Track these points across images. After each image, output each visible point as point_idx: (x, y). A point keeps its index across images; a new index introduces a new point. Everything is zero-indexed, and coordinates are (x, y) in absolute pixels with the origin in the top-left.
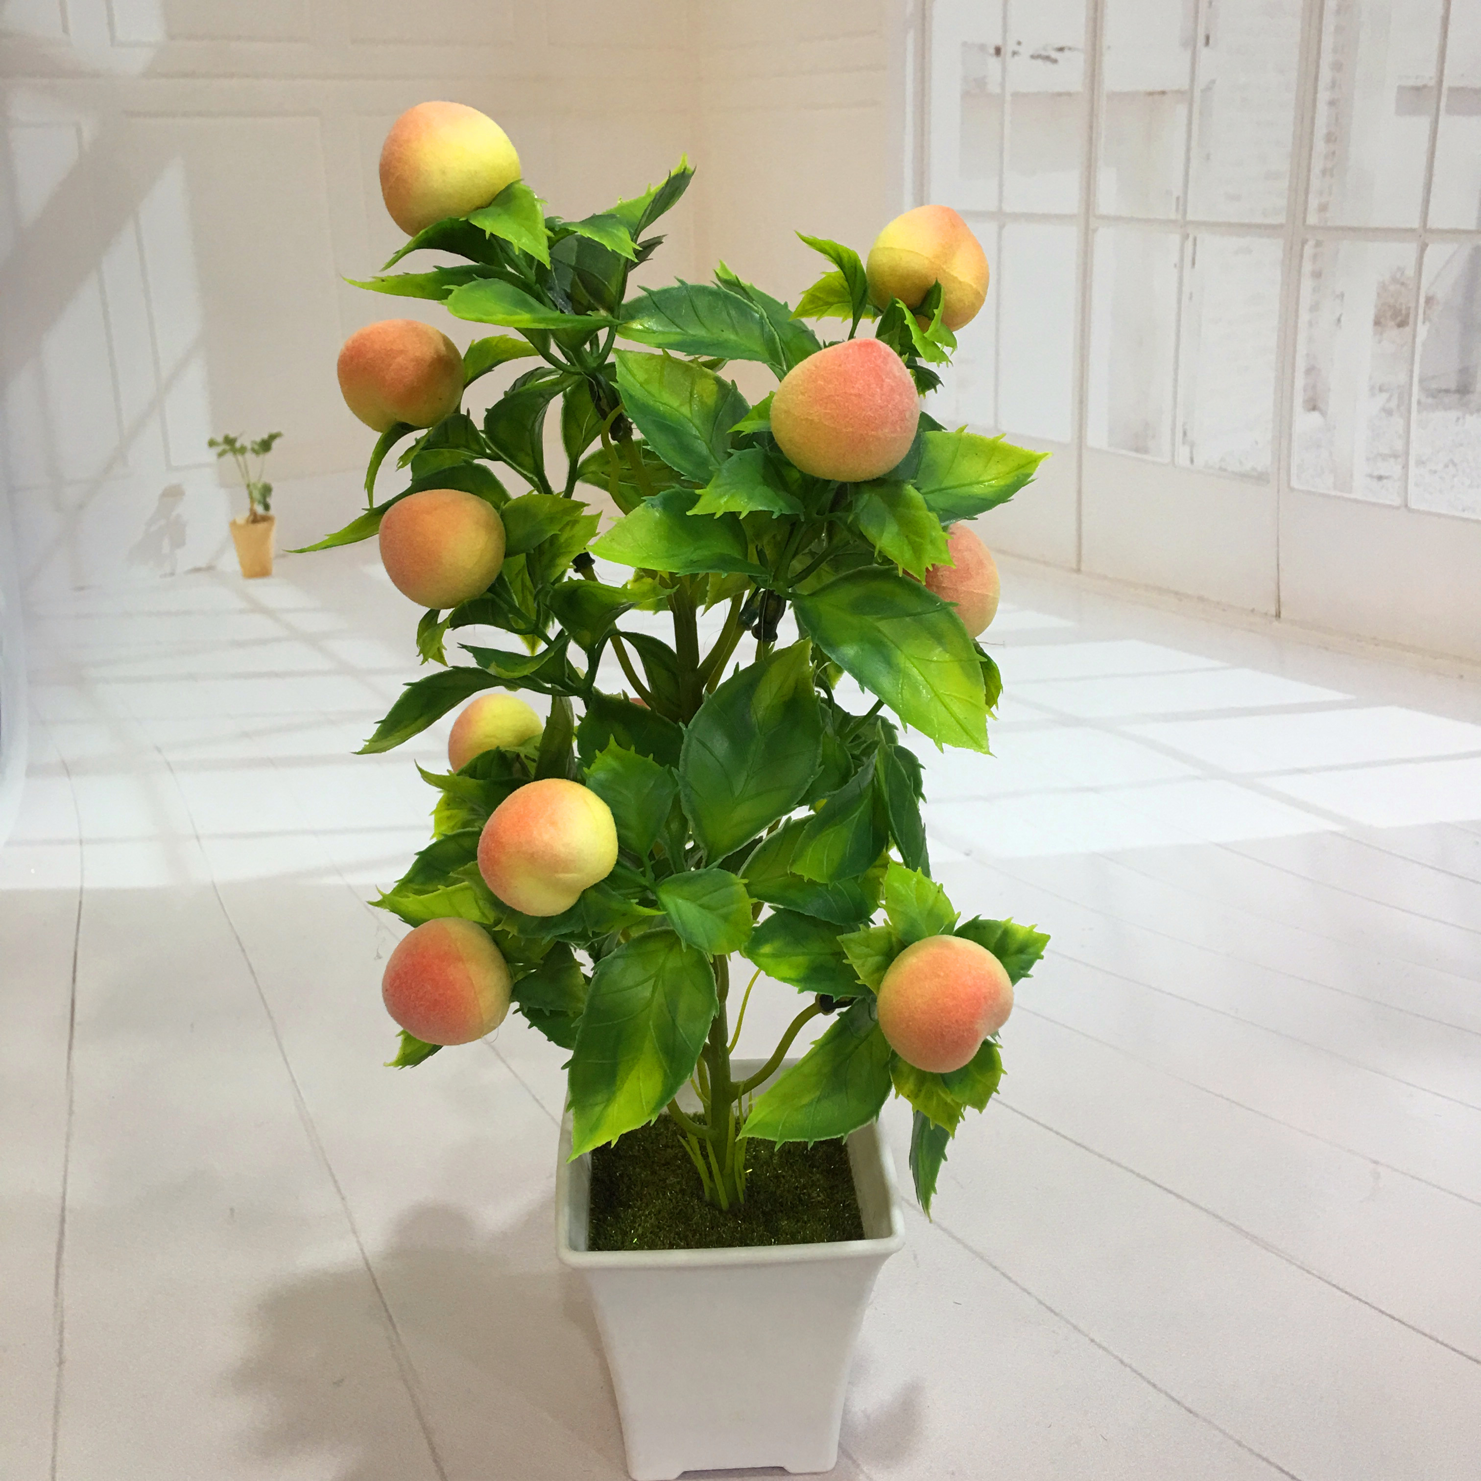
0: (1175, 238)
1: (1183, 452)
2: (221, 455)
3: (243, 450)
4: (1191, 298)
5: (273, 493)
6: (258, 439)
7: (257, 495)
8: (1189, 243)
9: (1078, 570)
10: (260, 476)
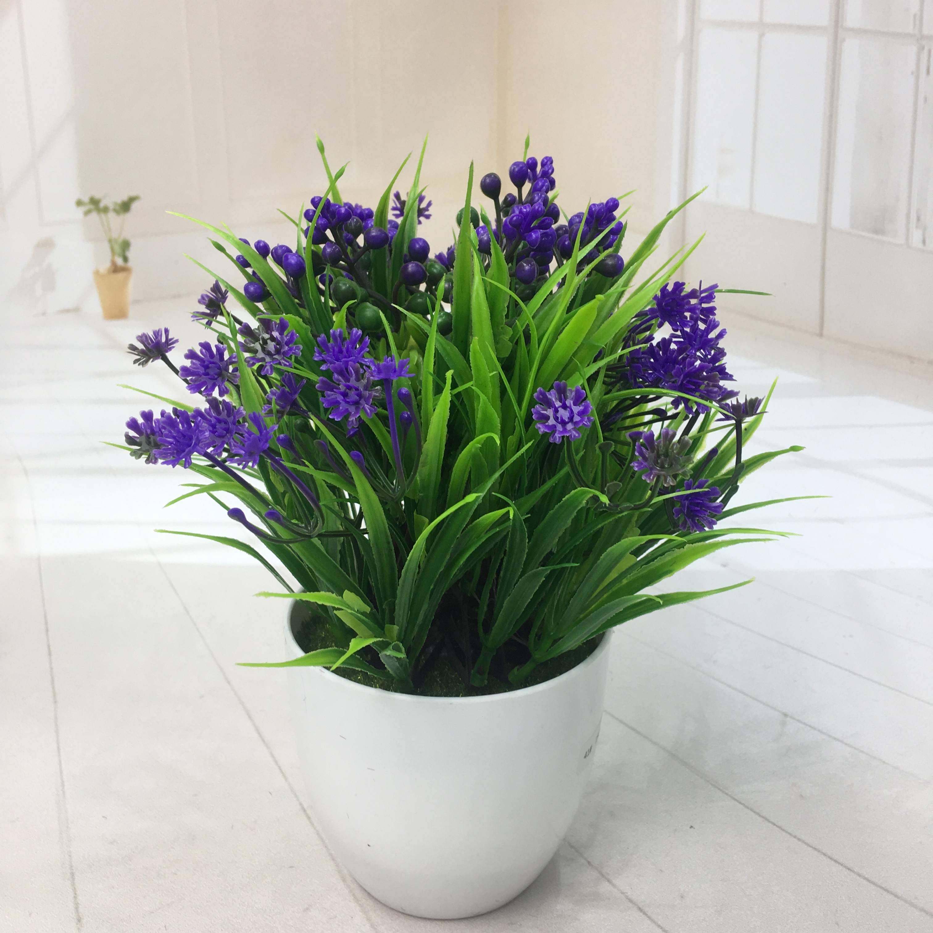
0: (912, 50)
1: (916, 236)
2: (87, 213)
3: (106, 210)
4: (925, 101)
5: (132, 249)
6: (119, 201)
7: (117, 249)
9: (821, 335)
10: (121, 234)
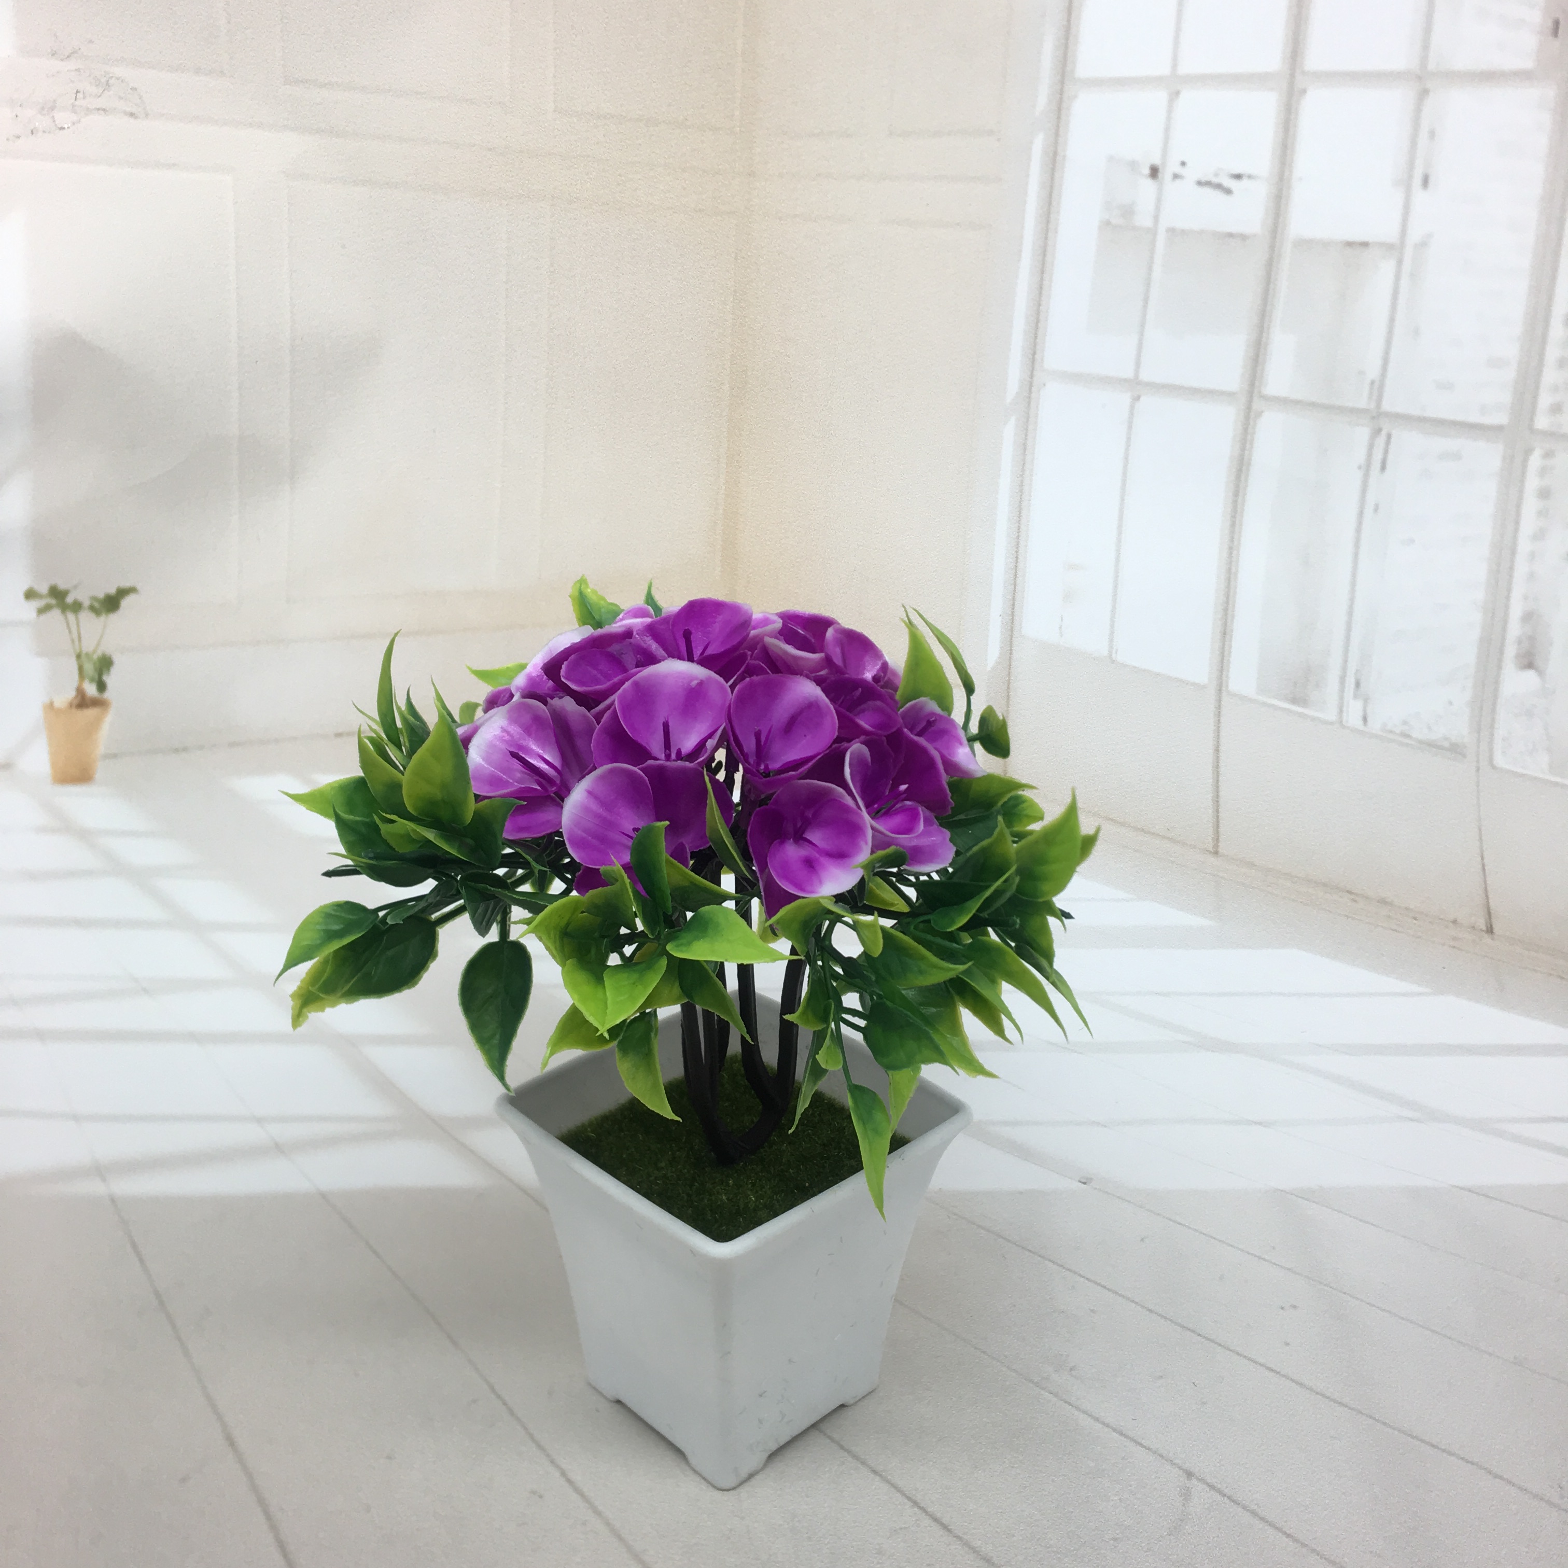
0: (1363, 433)
1: (1354, 709)
2: (43, 611)
3: (77, 607)
4: (1376, 509)
5: (114, 670)
6: (101, 595)
7: (89, 668)
8: (1381, 441)
9: (1215, 852)
10: (98, 644)
